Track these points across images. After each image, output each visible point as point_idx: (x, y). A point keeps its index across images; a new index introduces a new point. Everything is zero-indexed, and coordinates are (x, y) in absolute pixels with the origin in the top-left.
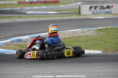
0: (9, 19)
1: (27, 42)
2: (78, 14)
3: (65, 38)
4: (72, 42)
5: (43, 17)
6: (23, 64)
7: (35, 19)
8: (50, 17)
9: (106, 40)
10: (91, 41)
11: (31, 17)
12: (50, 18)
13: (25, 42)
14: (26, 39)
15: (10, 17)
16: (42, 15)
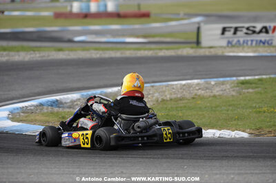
0: (32, 52)
1: (73, 108)
2: (195, 45)
3: (163, 100)
4: (179, 109)
5: (112, 49)
6: (64, 159)
7: (95, 55)
8: (130, 49)
9: (259, 107)
10: (223, 108)
11: (84, 50)
12: (128, 54)
13: (70, 108)
14: (73, 102)
15: (36, 47)
16: (110, 46)
